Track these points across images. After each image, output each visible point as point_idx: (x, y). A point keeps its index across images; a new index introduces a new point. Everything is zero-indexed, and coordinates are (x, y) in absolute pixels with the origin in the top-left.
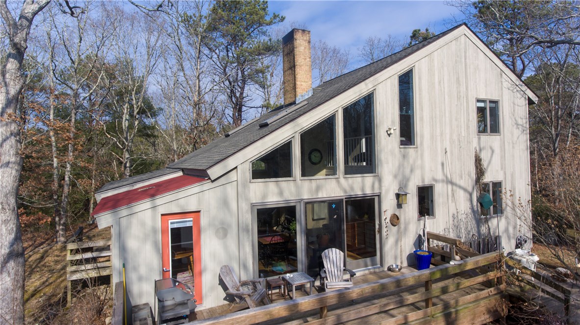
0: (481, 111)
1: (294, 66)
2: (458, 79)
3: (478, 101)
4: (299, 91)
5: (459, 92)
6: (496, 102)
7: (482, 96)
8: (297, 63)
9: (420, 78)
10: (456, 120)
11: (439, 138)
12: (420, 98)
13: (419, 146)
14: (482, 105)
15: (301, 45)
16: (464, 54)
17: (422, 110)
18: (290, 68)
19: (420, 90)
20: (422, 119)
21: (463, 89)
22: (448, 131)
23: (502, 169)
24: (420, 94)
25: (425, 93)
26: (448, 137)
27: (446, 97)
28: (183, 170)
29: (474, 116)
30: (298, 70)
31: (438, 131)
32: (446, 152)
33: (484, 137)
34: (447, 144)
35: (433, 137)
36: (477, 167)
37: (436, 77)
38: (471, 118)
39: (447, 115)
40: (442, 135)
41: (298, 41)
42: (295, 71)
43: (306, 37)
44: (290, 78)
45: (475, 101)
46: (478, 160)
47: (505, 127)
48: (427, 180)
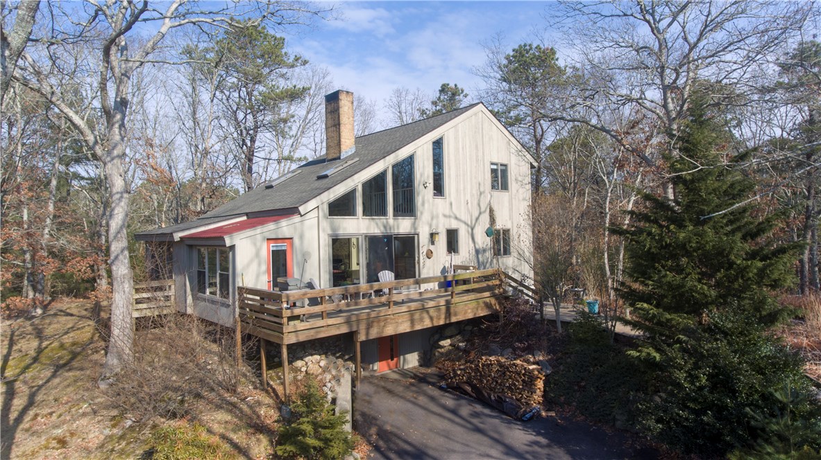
0: (494, 171)
1: (339, 124)
2: (477, 146)
3: (492, 164)
4: (343, 147)
5: (477, 156)
6: (506, 166)
7: (495, 161)
8: (341, 122)
9: (448, 144)
10: (475, 178)
11: (462, 192)
12: (449, 160)
13: (447, 197)
14: (495, 167)
15: (345, 105)
16: (481, 126)
17: (449, 169)
18: (335, 126)
19: (448, 153)
20: (449, 177)
21: (480, 154)
22: (469, 187)
23: (510, 219)
24: (448, 157)
25: (452, 157)
26: (469, 191)
27: (468, 160)
28: (247, 214)
29: (488, 176)
30: (342, 128)
31: (462, 186)
32: (467, 203)
33: (496, 193)
34: (468, 197)
35: (457, 191)
36: (490, 216)
37: (460, 144)
38: (486, 178)
39: (469, 174)
40: (464, 189)
41: (343, 102)
42: (339, 129)
43: (350, 99)
44: (335, 135)
45: (489, 164)
46: (491, 211)
47: (512, 185)
48: (454, 225)
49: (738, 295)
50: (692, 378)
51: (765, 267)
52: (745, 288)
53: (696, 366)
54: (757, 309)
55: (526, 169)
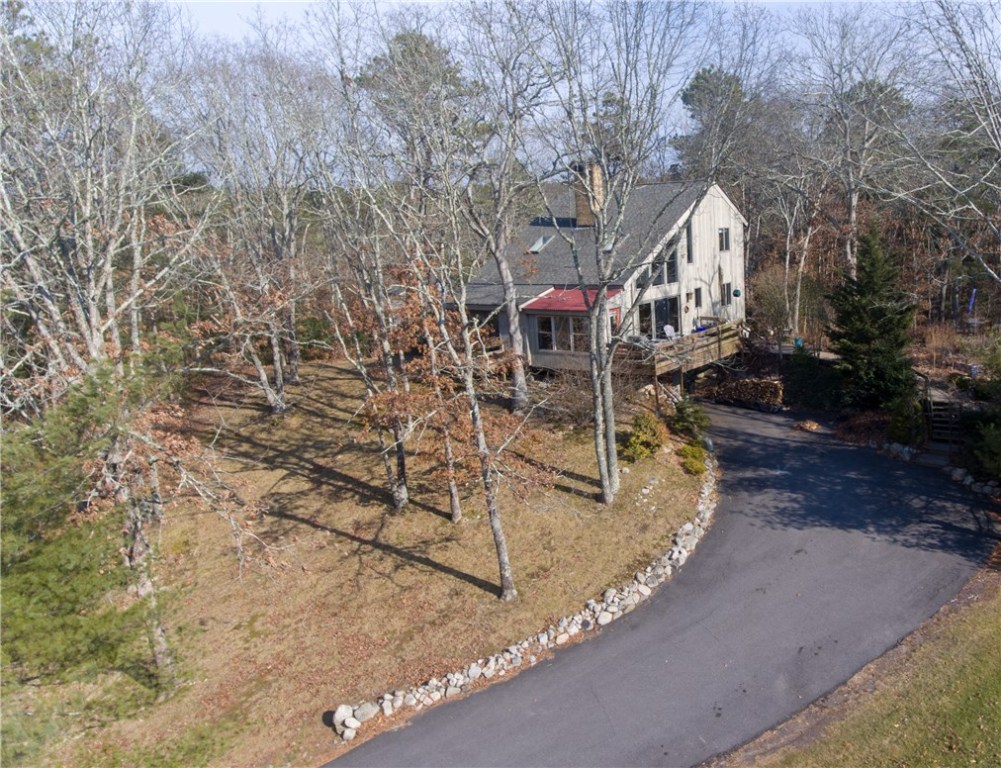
0: (721, 236)
2: (711, 217)
3: (720, 230)
5: (711, 225)
6: (728, 229)
7: (721, 227)
9: (694, 221)
10: (710, 243)
11: (703, 258)
13: (695, 263)
14: (721, 232)
15: (596, 178)
16: (712, 199)
17: (696, 240)
19: (695, 227)
20: (696, 246)
21: (713, 225)
22: (707, 253)
23: (731, 274)
26: (707, 256)
27: (706, 230)
28: (554, 286)
29: (717, 240)
31: (703, 252)
32: (706, 266)
33: (722, 254)
34: (706, 261)
35: (700, 257)
36: (720, 275)
37: (701, 217)
38: (716, 242)
39: (706, 241)
40: (705, 255)
41: (595, 174)
43: (600, 170)
45: (718, 230)
46: (720, 269)
47: (732, 245)
48: (699, 284)
49: (888, 332)
50: (867, 374)
51: (901, 318)
52: (892, 329)
53: (869, 369)
54: (896, 340)
55: (740, 229)
